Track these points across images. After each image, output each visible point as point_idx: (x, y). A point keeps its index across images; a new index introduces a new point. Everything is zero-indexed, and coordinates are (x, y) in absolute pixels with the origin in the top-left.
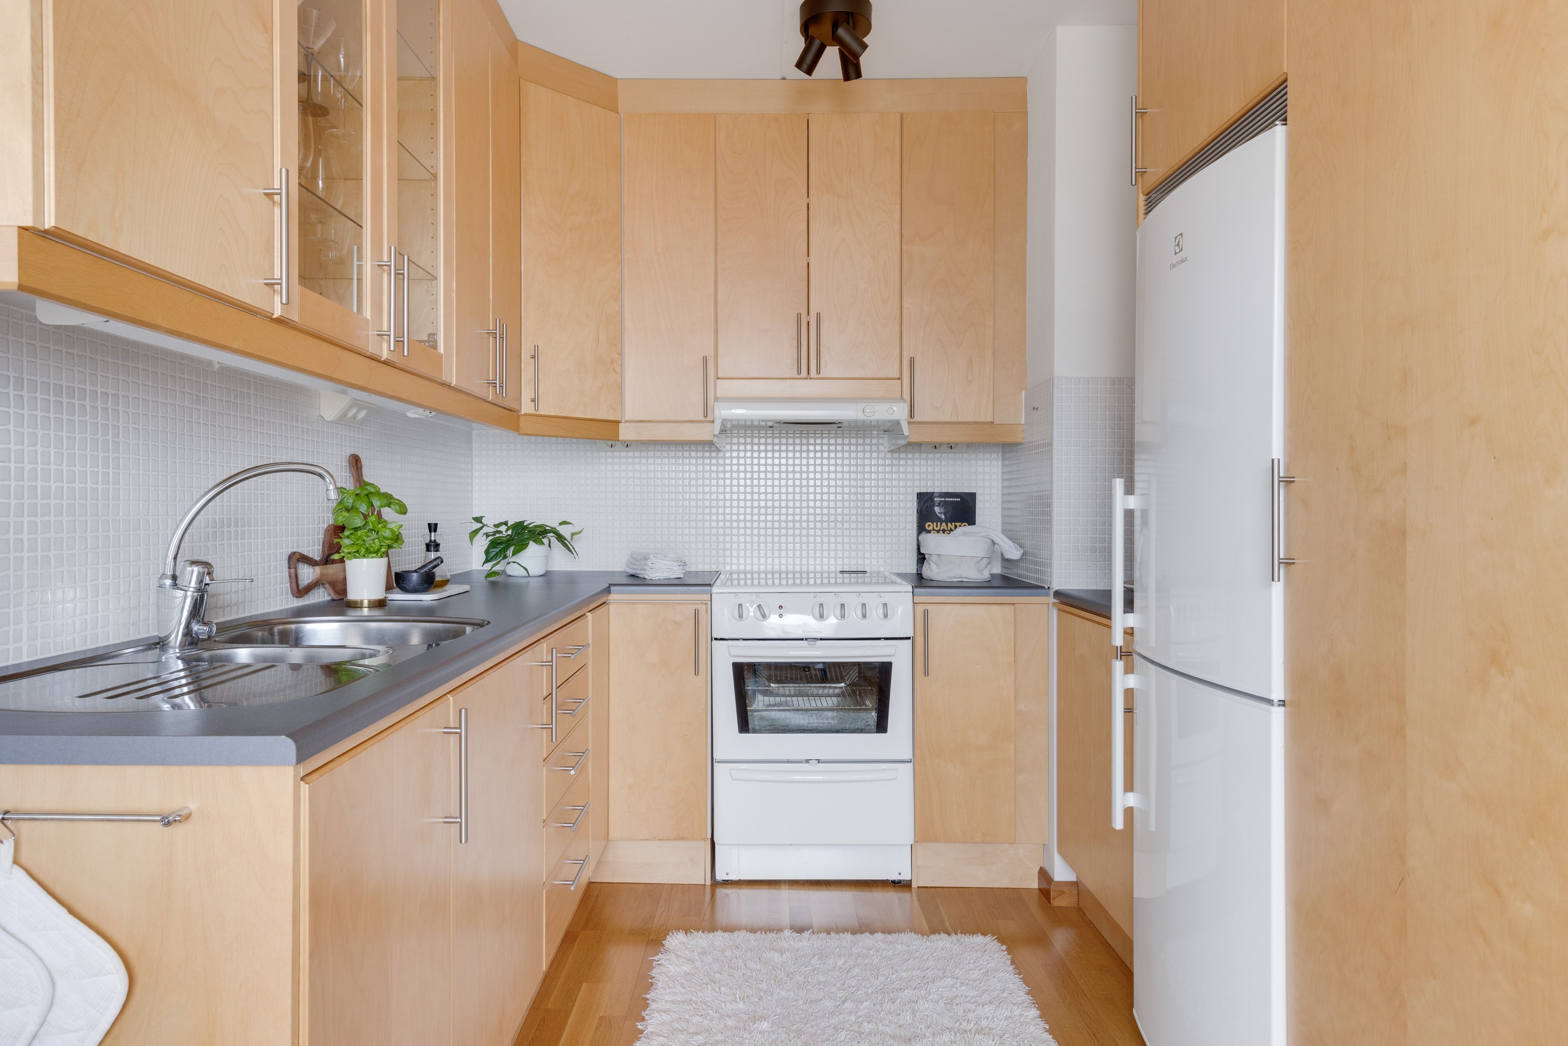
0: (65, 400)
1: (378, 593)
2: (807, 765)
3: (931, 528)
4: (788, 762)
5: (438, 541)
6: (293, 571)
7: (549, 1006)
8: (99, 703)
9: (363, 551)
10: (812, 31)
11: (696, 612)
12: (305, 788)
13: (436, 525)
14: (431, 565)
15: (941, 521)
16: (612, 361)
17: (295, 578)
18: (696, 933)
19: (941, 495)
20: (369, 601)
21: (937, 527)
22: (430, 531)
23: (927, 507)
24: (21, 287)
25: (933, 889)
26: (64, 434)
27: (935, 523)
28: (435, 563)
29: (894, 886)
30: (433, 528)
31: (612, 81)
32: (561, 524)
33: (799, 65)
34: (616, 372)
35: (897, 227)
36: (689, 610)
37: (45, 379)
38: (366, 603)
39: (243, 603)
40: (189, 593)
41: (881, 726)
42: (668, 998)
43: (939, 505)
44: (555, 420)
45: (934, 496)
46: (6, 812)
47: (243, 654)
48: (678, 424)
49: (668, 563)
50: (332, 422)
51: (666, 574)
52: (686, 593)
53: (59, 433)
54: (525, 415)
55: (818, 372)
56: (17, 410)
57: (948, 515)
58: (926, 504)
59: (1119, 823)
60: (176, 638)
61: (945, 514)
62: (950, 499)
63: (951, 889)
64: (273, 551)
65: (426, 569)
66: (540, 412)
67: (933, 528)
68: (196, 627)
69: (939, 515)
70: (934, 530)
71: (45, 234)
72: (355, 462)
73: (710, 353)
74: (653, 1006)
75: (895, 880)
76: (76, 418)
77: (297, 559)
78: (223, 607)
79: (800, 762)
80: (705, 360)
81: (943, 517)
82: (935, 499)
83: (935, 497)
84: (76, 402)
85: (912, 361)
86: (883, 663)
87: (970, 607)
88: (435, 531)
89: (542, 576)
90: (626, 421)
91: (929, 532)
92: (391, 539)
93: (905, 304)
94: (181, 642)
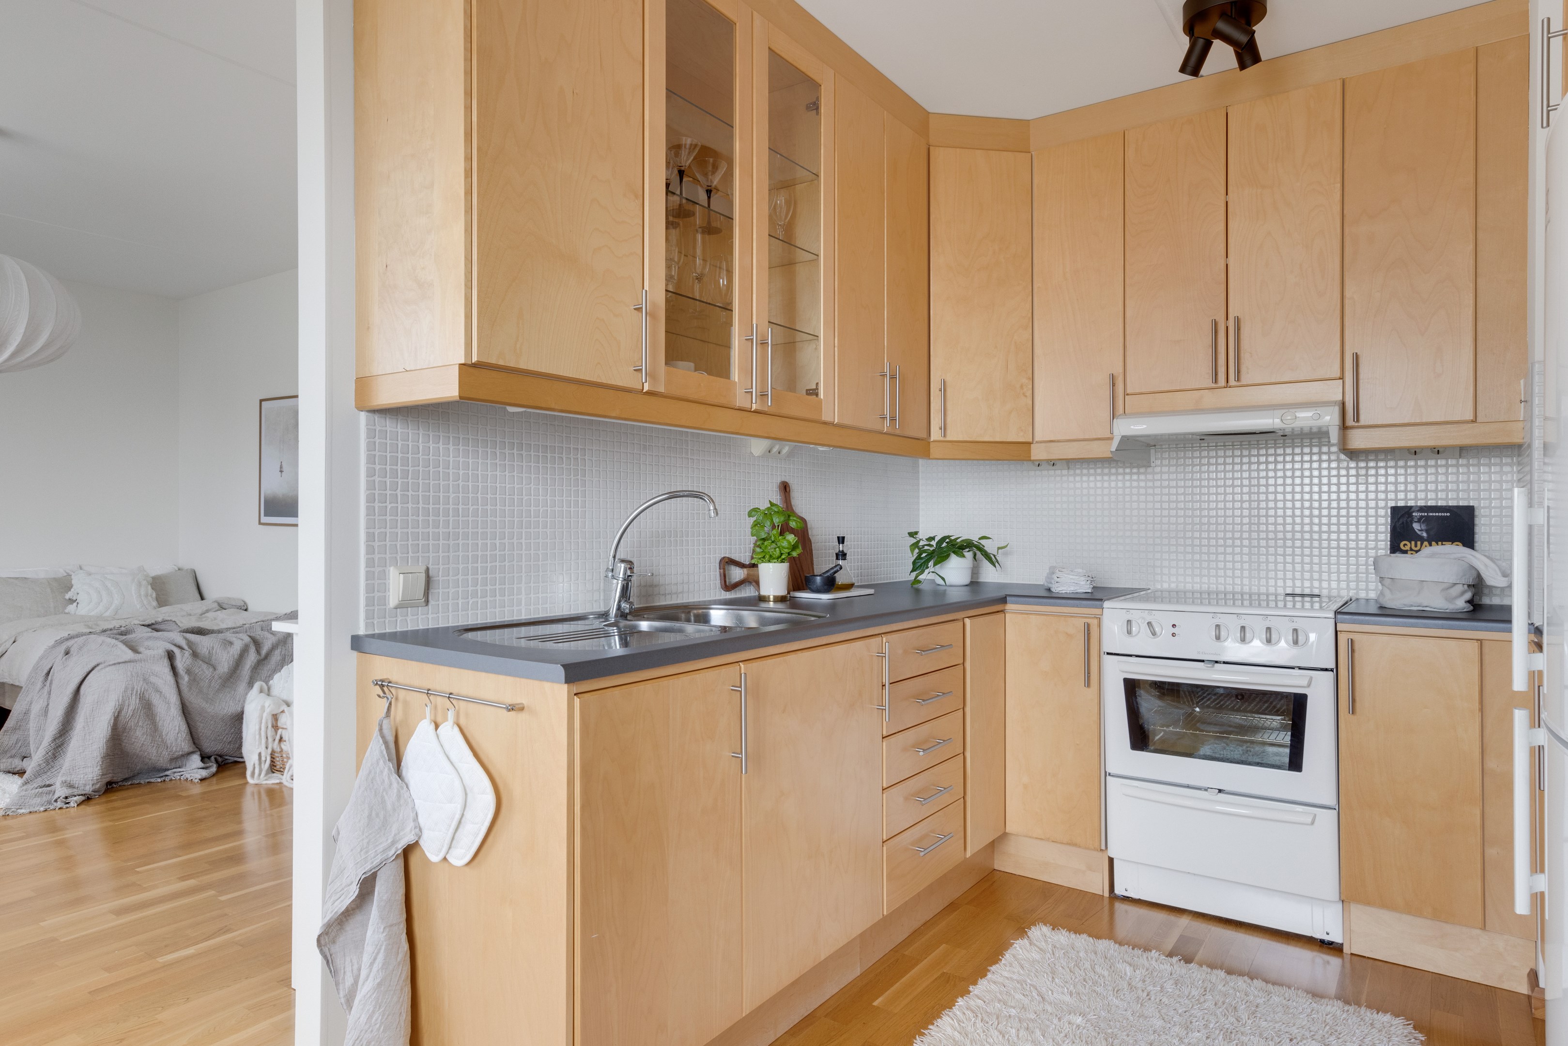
0: (549, 455)
1: (782, 591)
2: (1206, 792)
3: (1407, 548)
4: (1188, 787)
5: (845, 552)
6: (722, 570)
7: (906, 953)
8: (523, 643)
9: (767, 556)
10: (1198, 30)
11: (1088, 627)
12: (577, 700)
13: (843, 538)
14: (832, 571)
15: (1422, 540)
16: (1022, 387)
17: (724, 576)
18: (1062, 930)
19: (1422, 509)
20: (775, 597)
21: (1416, 546)
22: (839, 543)
23: (1403, 523)
24: (460, 397)
25: (1371, 961)
26: (549, 477)
27: (1413, 543)
28: (835, 569)
29: (1320, 946)
30: (841, 540)
31: (1024, 124)
32: (980, 539)
33: (1183, 70)
34: (1026, 396)
35: (1337, 208)
36: (1080, 623)
37: (537, 443)
38: (772, 598)
39: (682, 592)
40: (620, 582)
41: (1295, 763)
42: (1006, 974)
43: (1419, 521)
44: (964, 444)
45: (1412, 510)
46: (451, 694)
47: (644, 625)
48: (1086, 442)
49: (1074, 577)
50: (759, 457)
51: (1072, 589)
52: (1077, 607)
53: (545, 476)
54: (934, 441)
55: (1238, 379)
56: (519, 463)
57: (1432, 533)
58: (1401, 521)
59: (1522, 906)
60: (613, 612)
61: (1427, 531)
62: (1434, 514)
63: (1395, 966)
64: (707, 555)
65: (828, 574)
66: (949, 438)
67: (1411, 548)
68: (623, 605)
69: (1419, 533)
70: (1411, 550)
71: (475, 366)
72: (785, 488)
73: (1118, 370)
74: (989, 975)
75: (1324, 940)
76: (556, 466)
77: (728, 562)
78: (665, 595)
79: (1199, 789)
80: (1113, 378)
81: (1425, 535)
82: (1414, 514)
83: (1413, 512)
84: (557, 455)
85: (1356, 358)
86: (1296, 695)
87: (1413, 640)
88: (843, 543)
89: (967, 585)
90: (1037, 442)
91: (1405, 552)
92: (787, 548)
93: (1347, 294)
94: (615, 614)
